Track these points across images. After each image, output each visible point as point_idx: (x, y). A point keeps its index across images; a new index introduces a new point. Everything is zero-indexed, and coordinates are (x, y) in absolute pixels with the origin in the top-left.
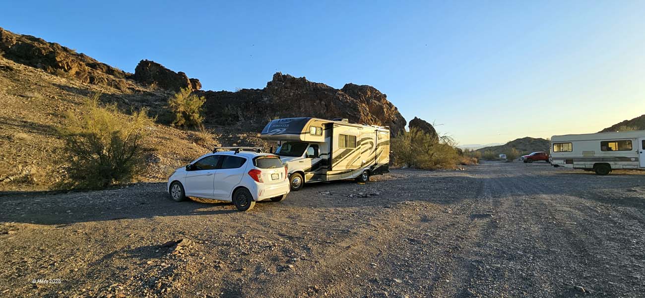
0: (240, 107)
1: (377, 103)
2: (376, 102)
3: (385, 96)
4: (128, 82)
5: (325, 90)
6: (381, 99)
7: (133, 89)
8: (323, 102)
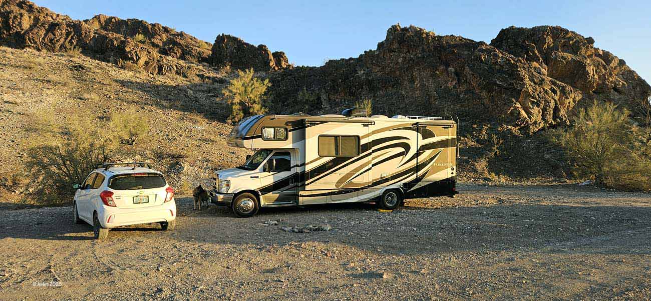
0: (325, 89)
1: (569, 56)
2: (565, 54)
3: (590, 41)
4: (199, 67)
5: (455, 46)
6: (579, 48)
7: (202, 76)
8: (451, 69)
